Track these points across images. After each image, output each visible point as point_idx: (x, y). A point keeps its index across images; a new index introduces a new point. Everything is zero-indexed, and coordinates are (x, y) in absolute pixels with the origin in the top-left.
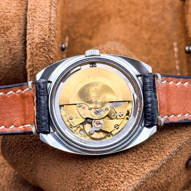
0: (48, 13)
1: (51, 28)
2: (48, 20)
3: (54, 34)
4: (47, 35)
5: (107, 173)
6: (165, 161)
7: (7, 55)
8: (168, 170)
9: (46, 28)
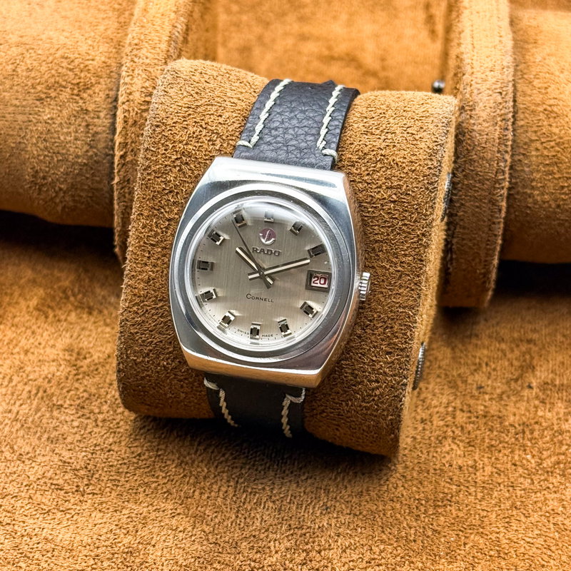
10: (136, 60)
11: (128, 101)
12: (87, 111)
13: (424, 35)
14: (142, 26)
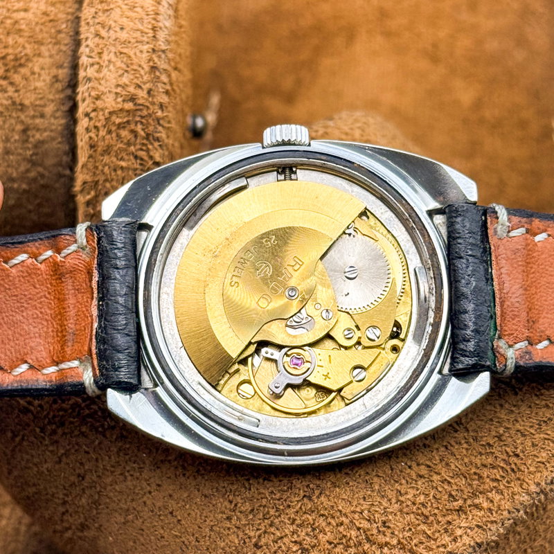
0: (148, 15)
1: (159, 63)
2: (148, 37)
3: (165, 84)
4: (143, 86)
5: (329, 547)
6: (522, 512)
7: (16, 149)
8: (530, 539)
9: (142, 64)
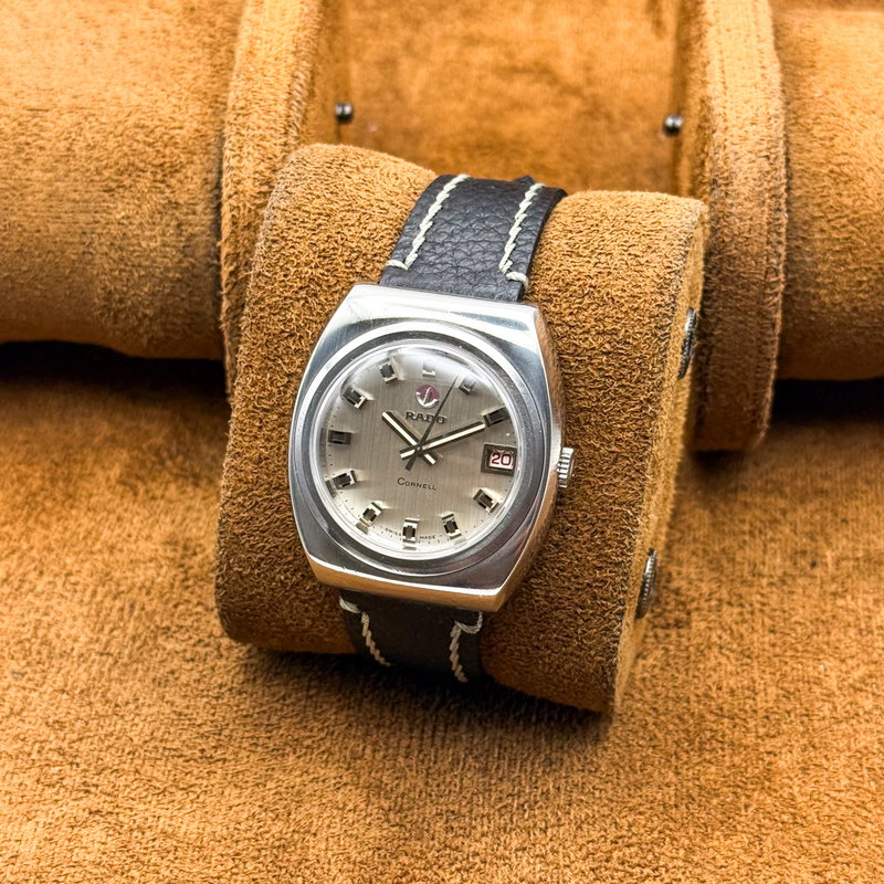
10: (243, 132)
11: (236, 193)
12: (177, 205)
13: (646, 27)
14: (249, 79)
